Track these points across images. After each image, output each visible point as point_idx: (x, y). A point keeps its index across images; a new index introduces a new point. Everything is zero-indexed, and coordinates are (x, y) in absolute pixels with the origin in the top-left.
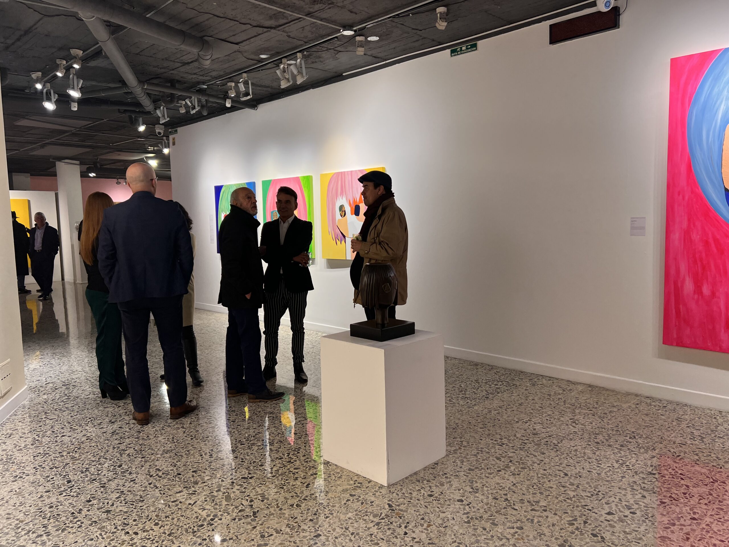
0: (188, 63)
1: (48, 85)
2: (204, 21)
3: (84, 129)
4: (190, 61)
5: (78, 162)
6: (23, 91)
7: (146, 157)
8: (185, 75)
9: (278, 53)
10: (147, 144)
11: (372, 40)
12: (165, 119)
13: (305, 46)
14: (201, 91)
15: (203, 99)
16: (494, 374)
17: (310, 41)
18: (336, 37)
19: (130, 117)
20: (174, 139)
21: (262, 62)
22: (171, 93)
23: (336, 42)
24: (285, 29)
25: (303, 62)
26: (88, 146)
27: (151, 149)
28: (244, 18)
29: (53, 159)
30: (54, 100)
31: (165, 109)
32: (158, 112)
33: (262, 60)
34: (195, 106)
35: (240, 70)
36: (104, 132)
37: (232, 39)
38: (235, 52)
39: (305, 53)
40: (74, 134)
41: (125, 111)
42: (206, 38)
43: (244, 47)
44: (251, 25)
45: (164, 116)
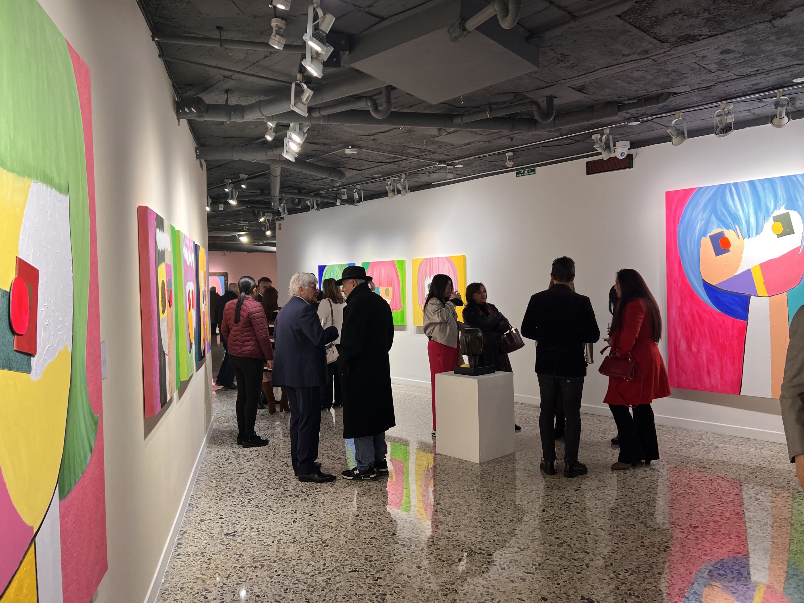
2: (343, 161)
7: (239, 235)
11: (458, 167)
17: (413, 168)
18: (433, 167)
20: (280, 225)
23: (431, 169)
24: (397, 163)
25: (406, 181)
27: (245, 228)
31: (285, 205)
35: (355, 183)
37: (358, 169)
38: (357, 174)
39: (408, 174)
42: (340, 169)
43: (365, 172)
44: (375, 162)
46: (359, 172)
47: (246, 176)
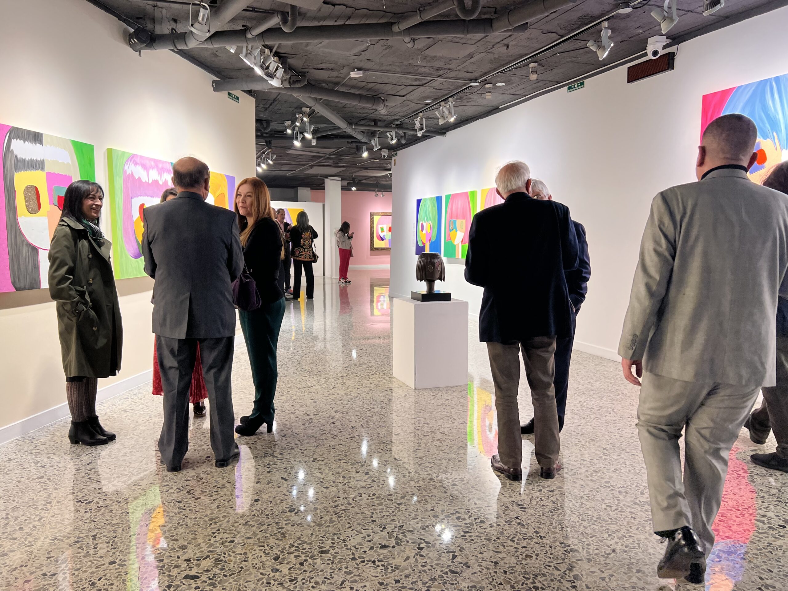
1: (297, 129)
2: (373, 87)
5: (340, 179)
6: (283, 132)
7: (389, 173)
8: (382, 116)
9: (436, 99)
11: (501, 85)
12: (377, 147)
13: (452, 93)
15: (401, 132)
17: (453, 90)
19: (357, 146)
20: (395, 160)
24: (429, 85)
25: (452, 105)
26: (341, 166)
28: (398, 82)
29: (320, 177)
30: (299, 139)
32: (372, 142)
33: (427, 104)
35: (417, 111)
37: (398, 94)
39: (455, 97)
40: (328, 158)
41: (352, 142)
43: (409, 97)
44: (405, 85)
45: (376, 145)
47: (308, 110)
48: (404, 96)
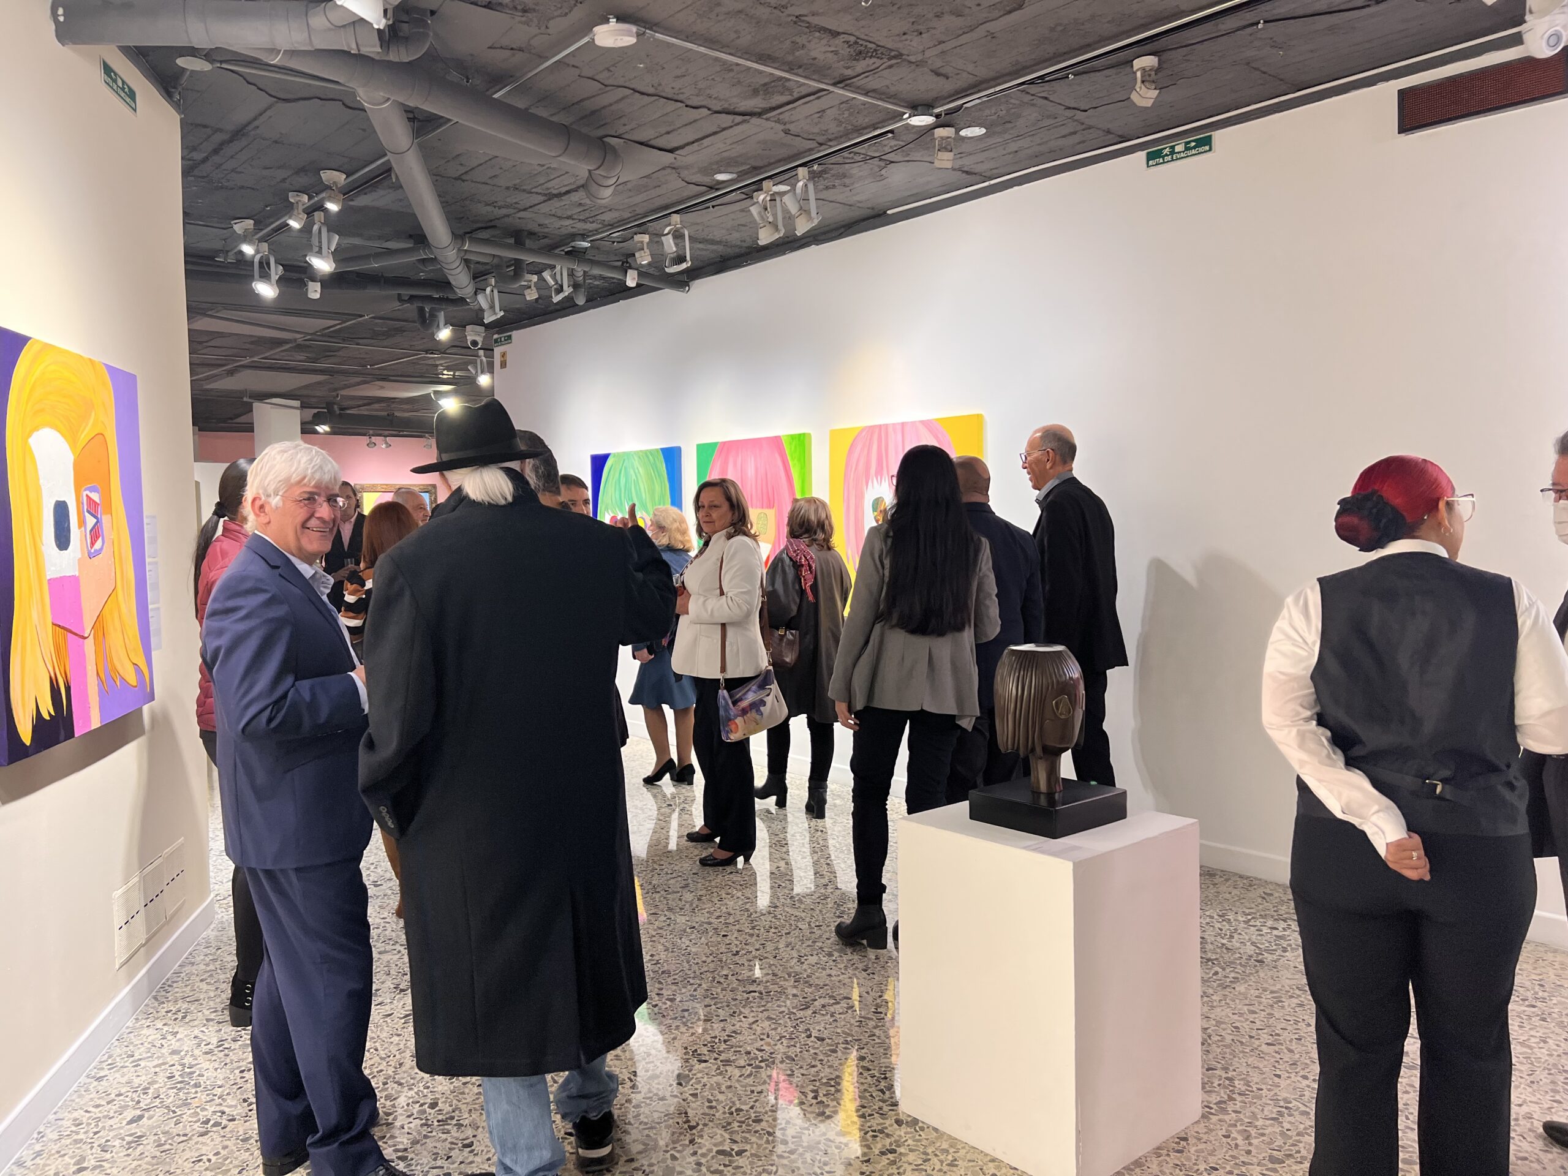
0: (559, 195)
1: (265, 246)
2: (611, 105)
3: (322, 335)
4: (564, 190)
5: (297, 403)
6: (212, 258)
7: (436, 392)
8: (548, 221)
9: (756, 169)
10: (441, 365)
11: (970, 135)
12: (495, 314)
13: (819, 151)
14: (575, 254)
15: (579, 270)
16: (1260, 900)
17: (830, 140)
18: (891, 131)
19: (421, 310)
20: (504, 355)
21: (717, 189)
22: (516, 260)
23: (886, 142)
24: (781, 117)
25: (811, 186)
26: (321, 371)
27: (447, 374)
28: (697, 95)
29: (250, 397)
30: (275, 277)
31: (496, 292)
32: (481, 298)
33: (718, 186)
34: (562, 286)
35: (667, 207)
36: (361, 341)
37: (661, 142)
38: (664, 169)
39: (815, 167)
40: (299, 347)
41: (412, 298)
42: (607, 140)
43: (685, 157)
44: (709, 109)
45: (492, 307)
46: (668, 158)
47: (341, 178)
48: (671, 151)
